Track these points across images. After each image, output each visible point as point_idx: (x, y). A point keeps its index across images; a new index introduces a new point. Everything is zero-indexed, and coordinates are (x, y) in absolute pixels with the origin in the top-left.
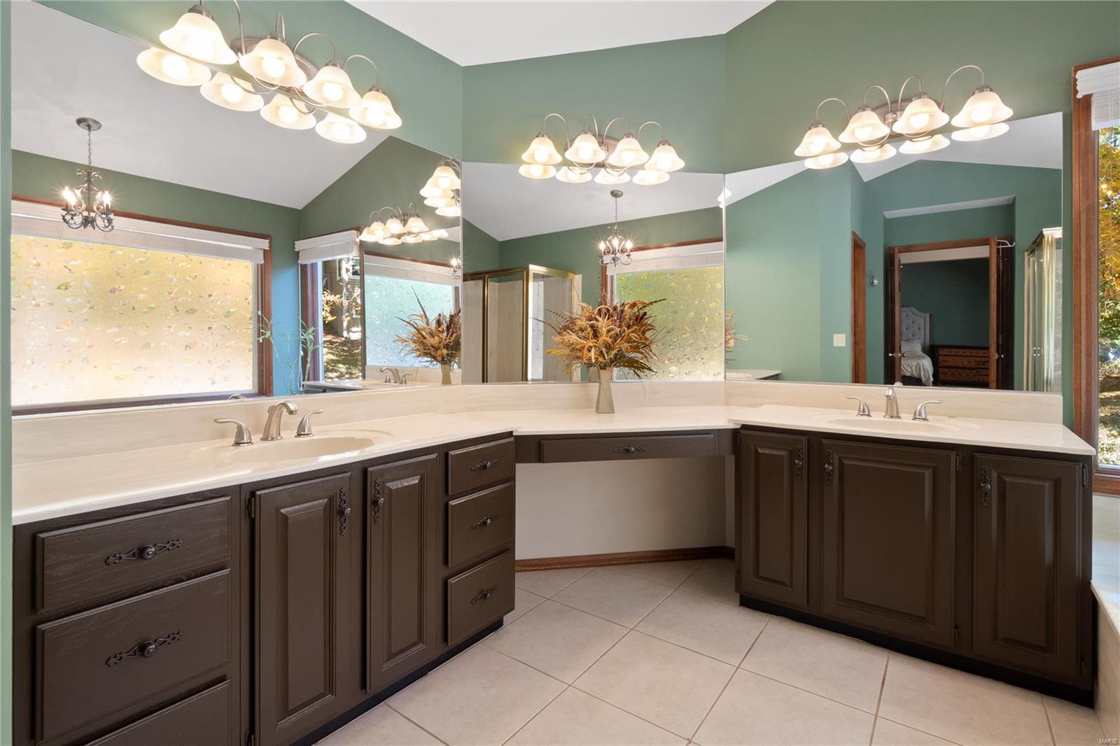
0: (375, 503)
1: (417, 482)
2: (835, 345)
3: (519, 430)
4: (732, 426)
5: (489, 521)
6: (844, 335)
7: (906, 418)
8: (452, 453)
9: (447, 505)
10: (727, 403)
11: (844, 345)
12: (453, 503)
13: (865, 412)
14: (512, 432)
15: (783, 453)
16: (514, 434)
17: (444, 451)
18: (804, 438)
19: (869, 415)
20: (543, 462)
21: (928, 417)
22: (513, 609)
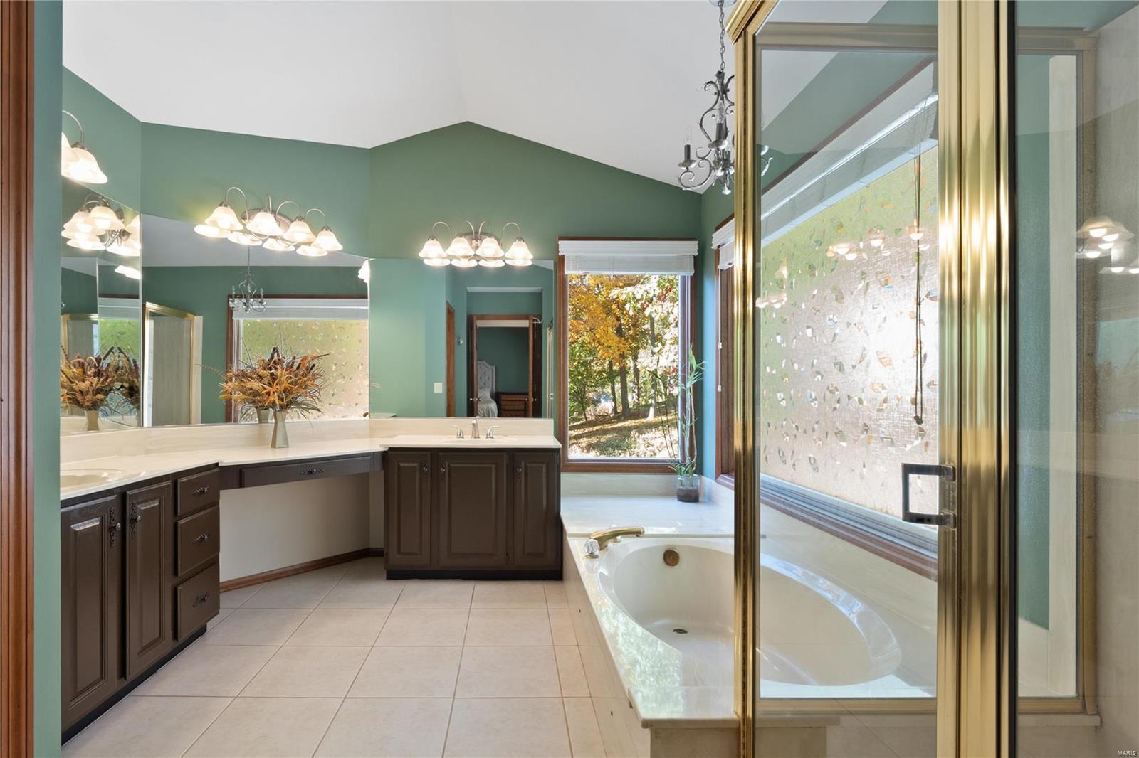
0: (134, 521)
1: (158, 504)
2: (435, 392)
3: (224, 462)
4: (382, 449)
5: (206, 537)
6: (441, 384)
7: (483, 438)
8: (181, 480)
9: (176, 525)
10: (371, 436)
11: (441, 391)
12: (180, 522)
13: (460, 435)
14: (217, 464)
15: (416, 465)
16: (220, 465)
17: (174, 478)
18: (429, 453)
19: (463, 438)
20: (244, 487)
21: (494, 437)
22: (218, 613)
